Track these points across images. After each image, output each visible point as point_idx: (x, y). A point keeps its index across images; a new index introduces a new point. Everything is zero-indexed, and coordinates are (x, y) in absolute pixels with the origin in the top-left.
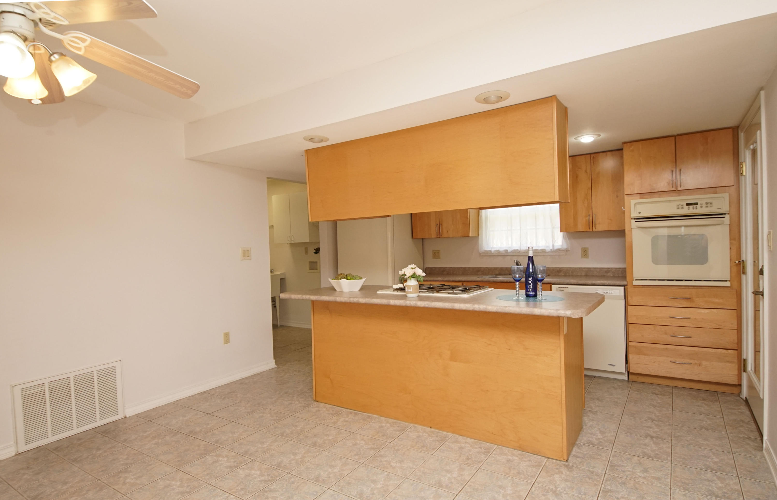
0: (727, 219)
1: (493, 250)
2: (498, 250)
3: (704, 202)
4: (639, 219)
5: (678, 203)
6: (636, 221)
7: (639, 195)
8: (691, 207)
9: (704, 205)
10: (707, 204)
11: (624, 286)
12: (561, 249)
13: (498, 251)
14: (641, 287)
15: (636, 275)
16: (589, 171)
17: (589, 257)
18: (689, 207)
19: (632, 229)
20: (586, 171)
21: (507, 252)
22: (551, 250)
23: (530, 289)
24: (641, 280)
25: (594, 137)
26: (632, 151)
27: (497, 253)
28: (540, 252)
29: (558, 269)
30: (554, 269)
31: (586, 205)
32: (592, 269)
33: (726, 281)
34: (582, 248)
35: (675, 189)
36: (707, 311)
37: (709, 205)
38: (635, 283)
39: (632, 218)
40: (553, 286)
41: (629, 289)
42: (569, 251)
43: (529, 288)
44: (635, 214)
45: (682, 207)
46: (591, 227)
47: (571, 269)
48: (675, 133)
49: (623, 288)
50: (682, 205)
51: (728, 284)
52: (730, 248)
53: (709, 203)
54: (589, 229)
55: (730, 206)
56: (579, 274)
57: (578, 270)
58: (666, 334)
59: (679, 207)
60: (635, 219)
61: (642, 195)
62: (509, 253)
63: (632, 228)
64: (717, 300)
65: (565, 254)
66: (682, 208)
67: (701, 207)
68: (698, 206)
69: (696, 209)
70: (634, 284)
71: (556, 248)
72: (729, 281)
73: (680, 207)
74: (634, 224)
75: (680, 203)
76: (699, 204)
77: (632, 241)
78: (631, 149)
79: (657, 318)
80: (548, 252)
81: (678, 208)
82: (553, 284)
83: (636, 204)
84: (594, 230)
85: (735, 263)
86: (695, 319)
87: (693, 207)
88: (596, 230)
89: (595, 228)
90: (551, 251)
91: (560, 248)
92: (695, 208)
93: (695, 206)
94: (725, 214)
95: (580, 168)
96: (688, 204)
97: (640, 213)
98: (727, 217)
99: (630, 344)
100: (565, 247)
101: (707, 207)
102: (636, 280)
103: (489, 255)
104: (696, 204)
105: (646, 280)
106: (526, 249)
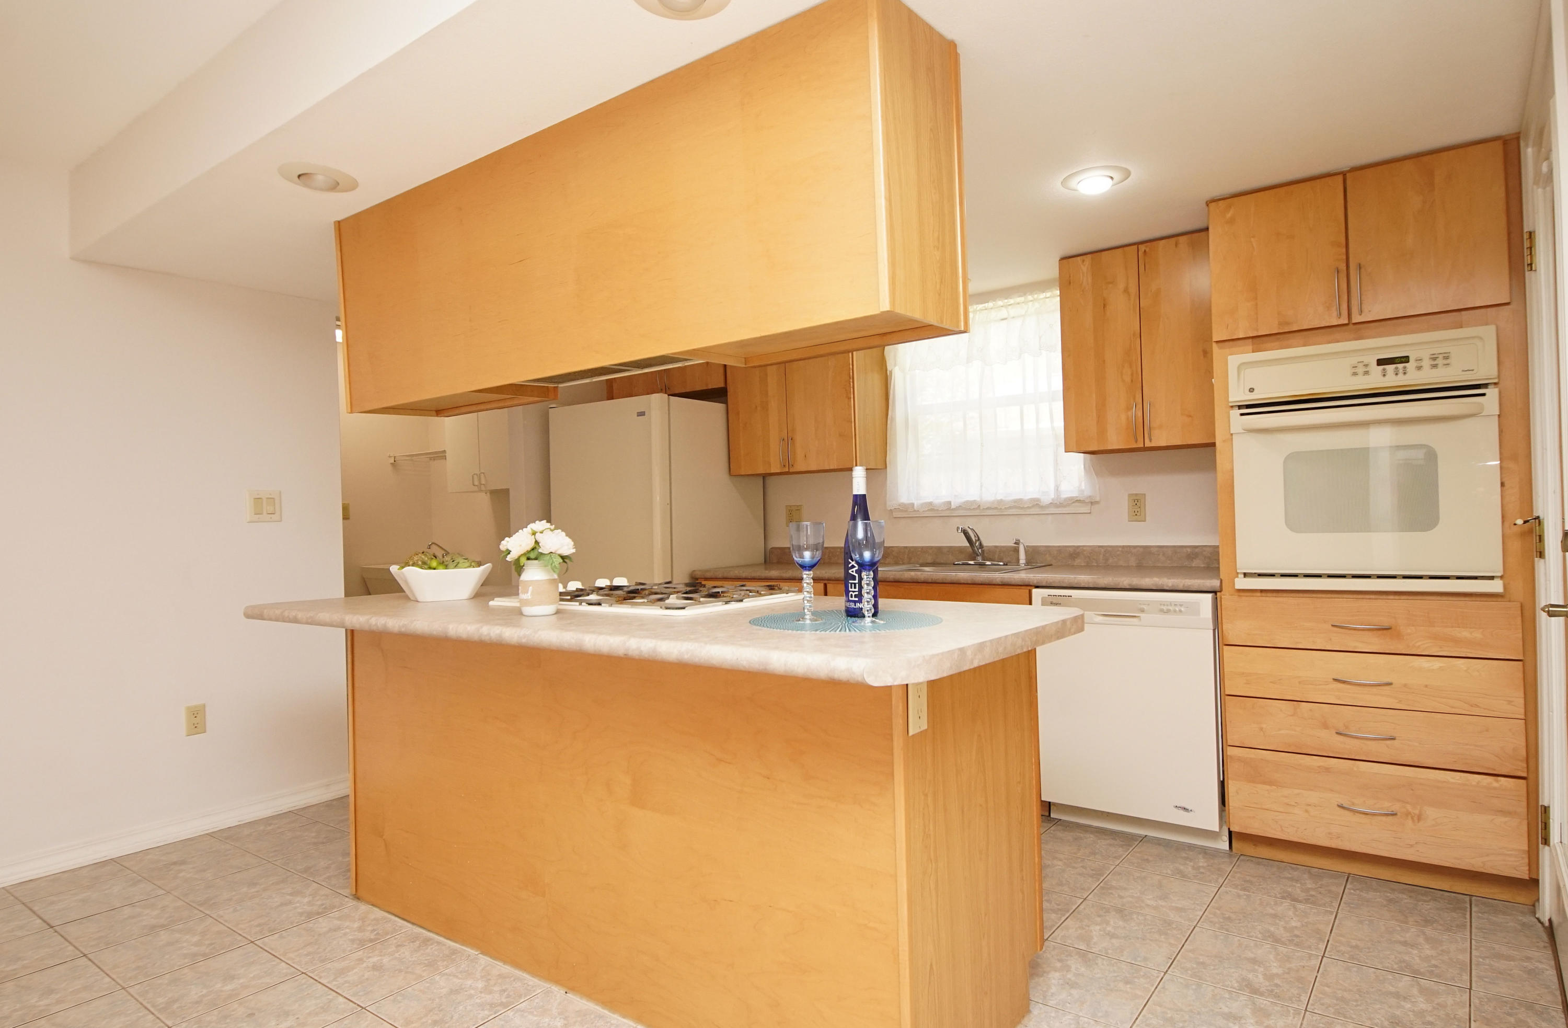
0: (1491, 400)
1: (917, 503)
2: (931, 503)
3: (1425, 354)
4: (1251, 408)
5: (1354, 360)
6: (1242, 415)
7: (1251, 340)
8: (1390, 368)
9: (1426, 363)
10: (1435, 359)
11: (1215, 592)
12: (1077, 497)
13: (931, 507)
14: (1259, 594)
15: (1242, 567)
16: (1133, 289)
17: (1147, 518)
18: (1384, 369)
19: (1232, 434)
20: (1126, 290)
21: (951, 507)
22: (1053, 499)
23: (854, 592)
24: (1260, 575)
25: (1112, 178)
26: (1231, 221)
27: (928, 510)
28: (1028, 508)
29: (1071, 549)
30: (1060, 549)
31: (1128, 379)
32: (1154, 550)
33: (1492, 578)
34: (1130, 495)
35: (1346, 322)
36: (1437, 663)
37: (1440, 361)
38: (1242, 583)
39: (1232, 407)
40: (1034, 591)
41: (1226, 599)
42: (1097, 503)
43: (850, 590)
44: (1239, 395)
45: (1366, 370)
46: (1140, 439)
47: (1103, 550)
48: (1344, 163)
49: (1210, 596)
50: (1366, 365)
51: (1496, 586)
52: (1502, 484)
53: (1441, 356)
54: (1136, 442)
55: (1499, 363)
56: (1121, 563)
57: (1118, 553)
58: (1325, 726)
59: (1356, 370)
60: (1240, 407)
61: (1259, 341)
62: (954, 509)
63: (1231, 432)
64: (1465, 634)
65: (1089, 511)
66: (1366, 373)
67: (1419, 368)
68: (1410, 366)
69: (1405, 373)
70: (1237, 587)
71: (1064, 496)
72: (1501, 577)
73: (1361, 370)
74: (1237, 421)
75: (1360, 359)
76: (1411, 359)
77: (1232, 470)
78: (1229, 215)
79: (1300, 683)
80: (1047, 507)
81: (1355, 374)
82: (1037, 587)
83: (1242, 366)
84: (1148, 444)
85: (1515, 524)
86: (1405, 685)
87: (1397, 368)
88: (1153, 444)
89: (1151, 440)
90: (1052, 504)
91: (1075, 494)
92: (1401, 371)
93: (1400, 366)
94: (1485, 386)
95: (1111, 283)
96: (1380, 362)
97: (1252, 390)
98: (1492, 394)
99: (1231, 751)
100: (1088, 493)
101: (1435, 366)
102: (1245, 575)
103: (908, 514)
104: (1405, 360)
105: (1272, 575)
106: (993, 499)
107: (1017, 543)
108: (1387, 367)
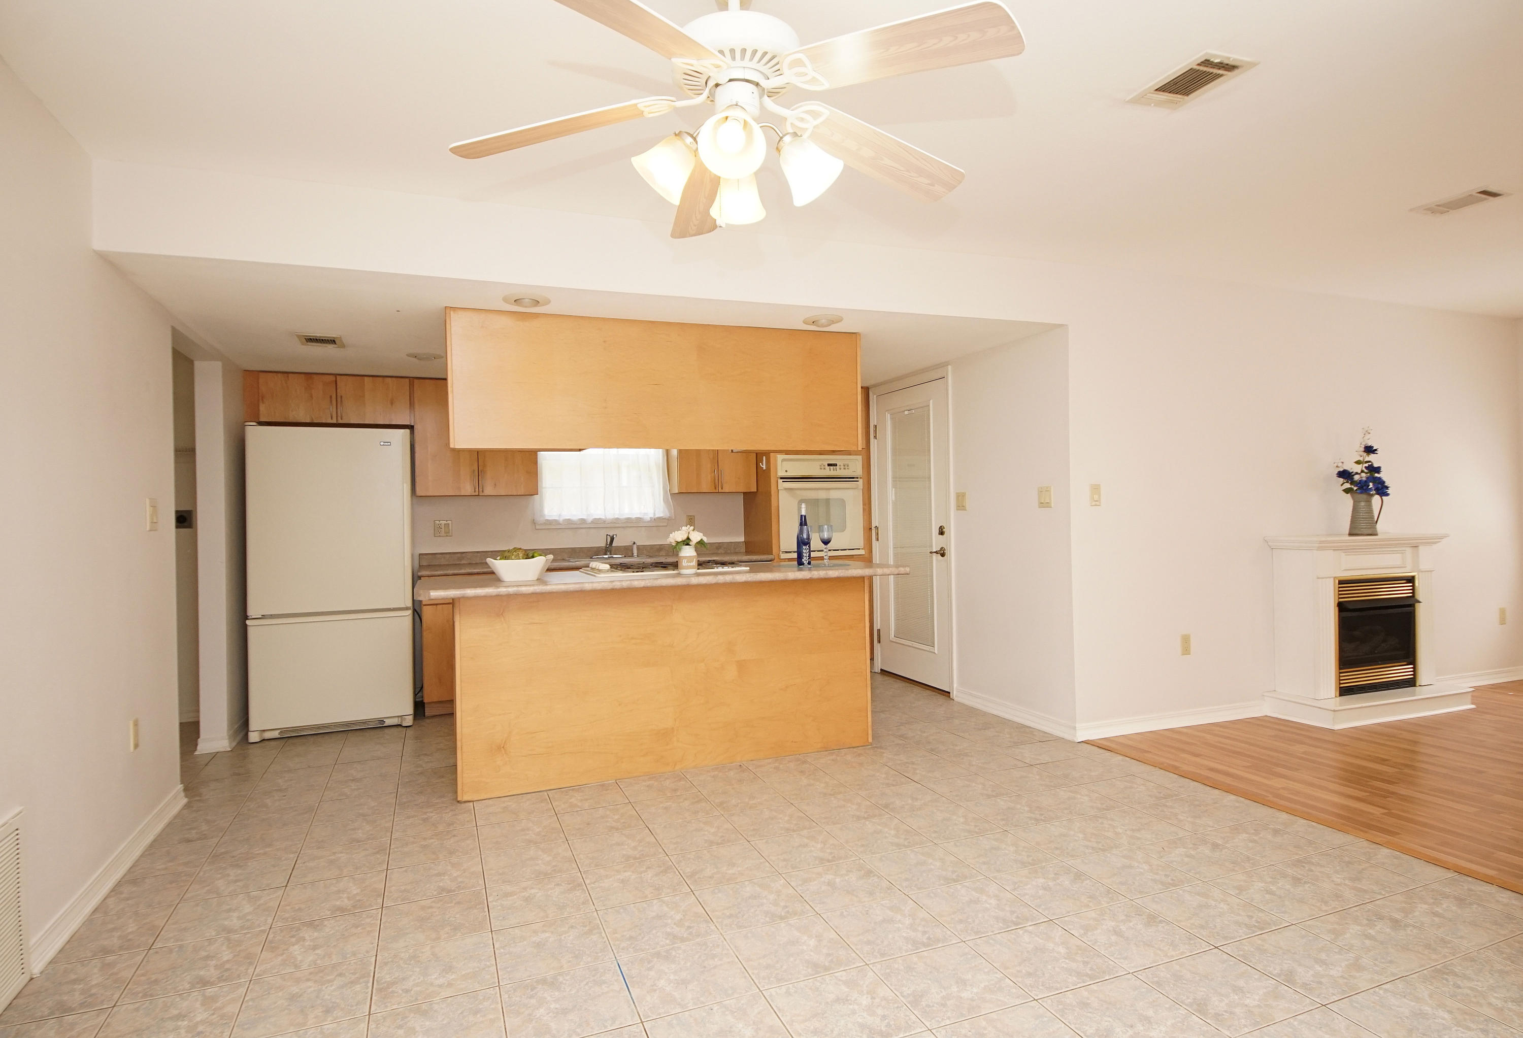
0: (861, 482)
1: (560, 519)
3: (841, 463)
4: (786, 479)
5: (821, 463)
6: (783, 482)
9: (842, 467)
10: (844, 466)
12: (662, 517)
13: (569, 521)
14: (787, 560)
15: (783, 548)
19: (778, 491)
22: (651, 518)
27: (568, 524)
29: (656, 546)
30: (652, 547)
31: (711, 457)
33: (860, 549)
34: (688, 516)
37: (846, 467)
38: (783, 556)
39: (778, 478)
42: (665, 520)
44: (781, 473)
46: (717, 488)
50: (825, 466)
51: (862, 553)
52: (863, 514)
53: (846, 465)
54: (713, 489)
55: (862, 470)
59: (822, 467)
60: (781, 478)
63: (778, 489)
66: (825, 469)
67: (840, 469)
68: (838, 467)
69: (836, 470)
70: (781, 557)
71: (657, 515)
72: (862, 548)
74: (782, 485)
75: (823, 463)
76: (838, 465)
77: (778, 505)
80: (648, 522)
81: (821, 469)
83: (784, 460)
87: (833, 468)
88: (719, 491)
89: (722, 489)
93: (835, 467)
94: (857, 478)
96: (829, 465)
97: (784, 472)
98: (861, 481)
100: (665, 514)
101: (845, 469)
102: (785, 552)
103: (553, 526)
104: (836, 465)
106: (613, 517)
107: (634, 543)
108: (831, 467)
